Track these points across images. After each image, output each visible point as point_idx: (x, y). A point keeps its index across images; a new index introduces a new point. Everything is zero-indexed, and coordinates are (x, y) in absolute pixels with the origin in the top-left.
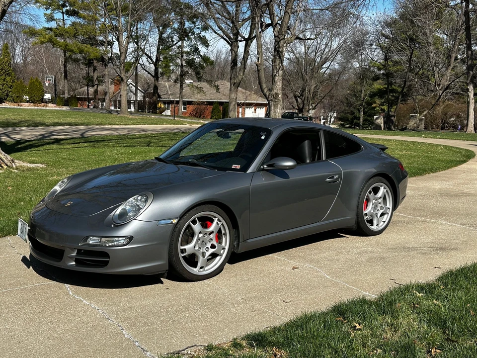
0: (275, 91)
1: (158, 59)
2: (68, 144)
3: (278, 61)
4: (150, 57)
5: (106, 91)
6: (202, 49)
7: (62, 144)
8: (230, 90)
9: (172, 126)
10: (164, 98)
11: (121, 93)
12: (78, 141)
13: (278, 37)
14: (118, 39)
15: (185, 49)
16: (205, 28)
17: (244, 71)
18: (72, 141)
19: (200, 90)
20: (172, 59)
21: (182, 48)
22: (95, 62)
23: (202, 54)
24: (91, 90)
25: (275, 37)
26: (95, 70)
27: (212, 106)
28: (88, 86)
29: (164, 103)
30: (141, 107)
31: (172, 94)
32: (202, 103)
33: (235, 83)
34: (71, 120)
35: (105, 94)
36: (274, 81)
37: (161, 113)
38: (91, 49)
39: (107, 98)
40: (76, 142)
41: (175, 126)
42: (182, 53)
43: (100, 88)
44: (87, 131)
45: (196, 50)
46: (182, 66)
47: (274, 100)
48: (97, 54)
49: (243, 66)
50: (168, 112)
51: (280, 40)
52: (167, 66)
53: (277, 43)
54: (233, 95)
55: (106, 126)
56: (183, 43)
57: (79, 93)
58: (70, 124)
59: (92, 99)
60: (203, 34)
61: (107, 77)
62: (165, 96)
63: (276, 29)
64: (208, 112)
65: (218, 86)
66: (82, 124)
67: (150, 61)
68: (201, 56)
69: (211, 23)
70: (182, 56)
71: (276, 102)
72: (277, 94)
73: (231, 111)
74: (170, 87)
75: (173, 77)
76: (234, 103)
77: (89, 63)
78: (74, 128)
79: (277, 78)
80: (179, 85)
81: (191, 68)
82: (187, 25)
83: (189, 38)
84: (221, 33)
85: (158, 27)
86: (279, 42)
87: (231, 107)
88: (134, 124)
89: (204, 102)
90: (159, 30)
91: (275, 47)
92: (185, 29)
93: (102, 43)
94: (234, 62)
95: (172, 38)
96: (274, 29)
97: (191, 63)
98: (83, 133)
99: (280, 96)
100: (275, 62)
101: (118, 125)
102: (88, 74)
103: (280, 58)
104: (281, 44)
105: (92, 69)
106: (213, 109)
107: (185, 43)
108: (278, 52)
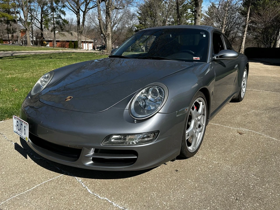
0: (108, 33)
1: (42, 21)
2: (7, 59)
3: (108, 18)
4: (38, 20)
5: (18, 36)
6: (63, 16)
7: (4, 59)
8: (78, 35)
9: (54, 51)
10: (46, 39)
11: (27, 36)
12: (12, 58)
13: (107, 6)
14: (23, 10)
15: (55, 16)
16: (64, 6)
17: (83, 27)
18: (8, 58)
19: (64, 35)
20: (49, 20)
21: (53, 16)
22: (10, 22)
23: (63, 18)
24: (10, 35)
25: (106, 6)
26: (11, 25)
27: (69, 43)
28: (8, 33)
29: (46, 41)
30: (36, 43)
31: (49, 38)
32: (64, 41)
33: (80, 32)
34: (3, 49)
35: (18, 37)
36: (107, 28)
37: (45, 46)
38: (8, 15)
39: (19, 39)
40: (11, 58)
41: (55, 51)
42: (53, 18)
43: (14, 34)
44: (13, 54)
45: (60, 17)
46: (54, 24)
47: (108, 37)
48: (11, 18)
49: (83, 24)
50: (48, 45)
51: (109, 8)
52: (47, 24)
53: (107, 9)
54: (79, 37)
55: (22, 51)
56: (53, 13)
57: (4, 37)
58: (4, 51)
59: (11, 40)
60: (62, 9)
61: (17, 29)
62: (46, 38)
63: (106, 3)
64: (67, 45)
65: (72, 33)
66: (10, 51)
67: (38, 22)
68: (63, 19)
69: (67, 4)
70: (54, 19)
71: (109, 37)
72: (109, 34)
73: (79, 44)
74: (48, 34)
75: (50, 28)
76: (80, 41)
77: (8, 22)
78: (6, 52)
79: (108, 26)
80: (53, 32)
81: (58, 25)
82: (55, 5)
83: (56, 11)
84: (72, 9)
85: (40, 5)
86: (108, 9)
87: (79, 42)
88: (35, 50)
89: (65, 41)
90: (41, 7)
91: (107, 11)
92: (54, 7)
93: (13, 13)
94: (79, 22)
95: (48, 11)
96: (105, 3)
97: (58, 23)
98: (12, 54)
99: (110, 35)
100: (107, 18)
101: (28, 50)
102: (7, 27)
103: (109, 16)
104: (109, 10)
105: (9, 25)
106: (69, 44)
107: (54, 13)
108: (108, 13)
